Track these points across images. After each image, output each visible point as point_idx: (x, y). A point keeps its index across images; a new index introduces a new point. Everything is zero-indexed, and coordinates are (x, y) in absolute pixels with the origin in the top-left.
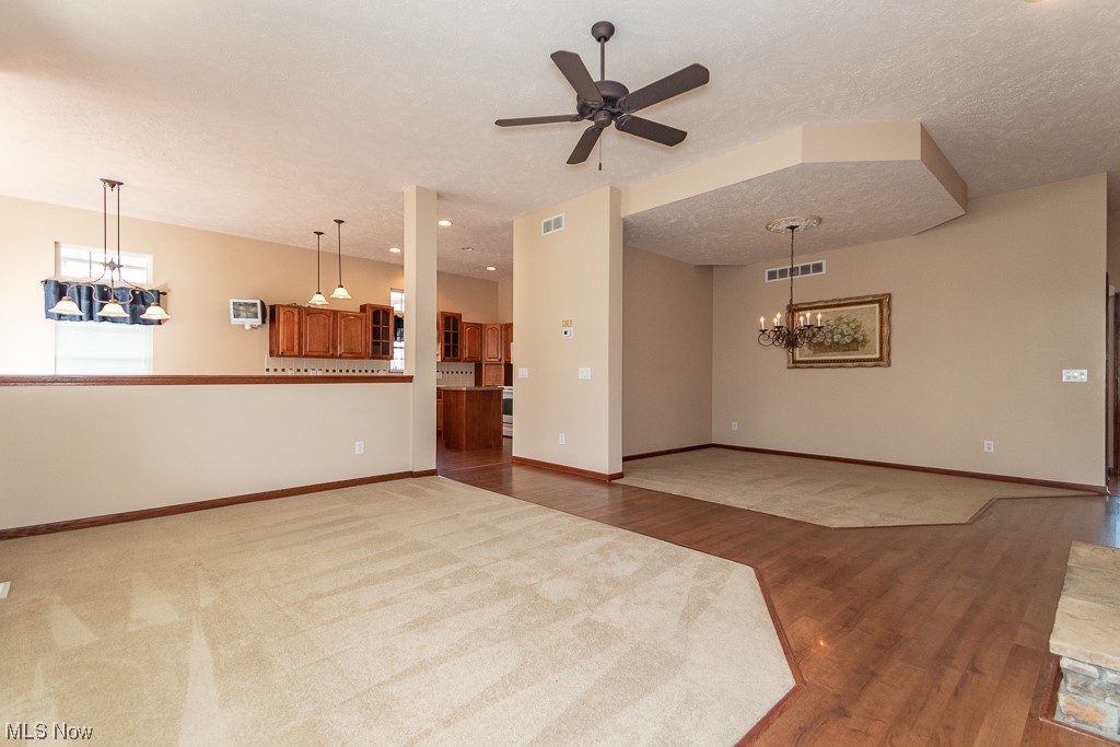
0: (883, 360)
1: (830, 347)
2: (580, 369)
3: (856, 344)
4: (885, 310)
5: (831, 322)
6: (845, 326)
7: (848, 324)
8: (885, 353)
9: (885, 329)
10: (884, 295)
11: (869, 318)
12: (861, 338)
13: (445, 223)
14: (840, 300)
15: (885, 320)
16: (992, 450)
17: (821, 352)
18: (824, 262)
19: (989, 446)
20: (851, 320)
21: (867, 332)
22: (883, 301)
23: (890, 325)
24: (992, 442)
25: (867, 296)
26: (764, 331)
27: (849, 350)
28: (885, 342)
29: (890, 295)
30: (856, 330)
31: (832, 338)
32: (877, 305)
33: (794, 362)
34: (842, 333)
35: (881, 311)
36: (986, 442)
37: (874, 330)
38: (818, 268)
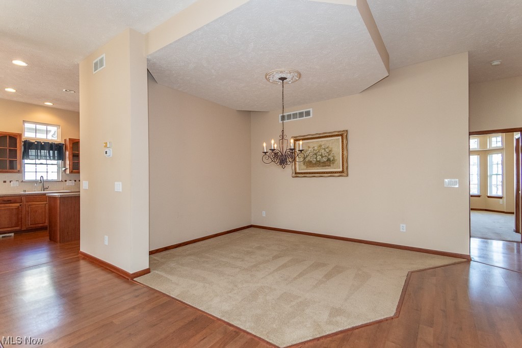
0: (343, 173)
1: (315, 164)
2: (116, 183)
3: (329, 162)
4: (345, 140)
5: (316, 148)
6: (323, 151)
7: (325, 149)
8: (345, 168)
9: (345, 153)
10: (344, 131)
11: (335, 145)
12: (332, 158)
13: (19, 63)
14: (320, 134)
15: (345, 147)
16: (405, 231)
17: (310, 167)
18: (311, 110)
19: (403, 227)
20: (326, 146)
21: (335, 155)
22: (343, 135)
23: (347, 150)
24: (404, 225)
25: (335, 132)
26: (265, 153)
27: (325, 166)
28: (345, 160)
29: (347, 131)
30: (329, 153)
31: (316, 158)
32: (340, 138)
33: (296, 173)
34: (321, 155)
35: (343, 142)
36: (401, 225)
37: (339, 153)
38: (308, 114)
